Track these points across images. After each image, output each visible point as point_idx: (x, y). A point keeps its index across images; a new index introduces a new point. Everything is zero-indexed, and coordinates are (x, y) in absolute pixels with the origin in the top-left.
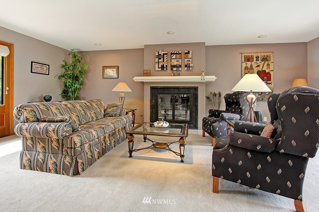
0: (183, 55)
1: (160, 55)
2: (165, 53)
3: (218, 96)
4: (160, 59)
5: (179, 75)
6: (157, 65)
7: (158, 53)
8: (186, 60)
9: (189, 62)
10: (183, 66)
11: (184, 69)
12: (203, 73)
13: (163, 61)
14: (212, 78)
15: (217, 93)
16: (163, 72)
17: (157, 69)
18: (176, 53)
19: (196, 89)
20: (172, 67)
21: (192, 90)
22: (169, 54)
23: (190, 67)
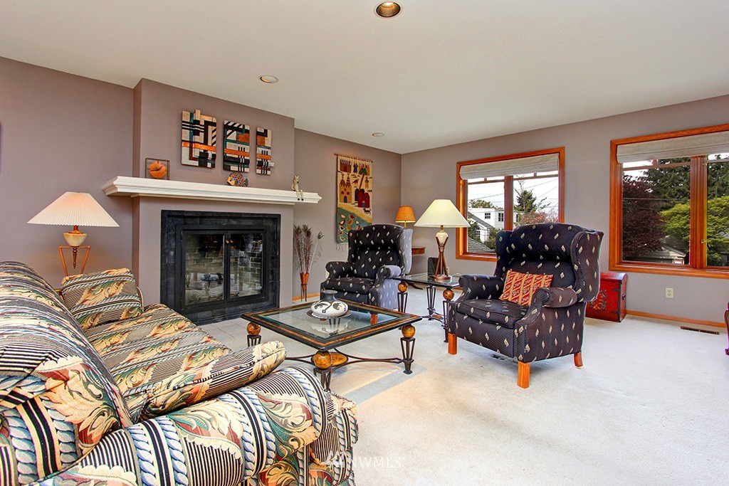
0: (252, 136)
1: (197, 122)
2: (210, 119)
4: (196, 133)
6: (186, 151)
7: (192, 115)
8: (260, 150)
9: (265, 157)
10: (253, 163)
11: (251, 172)
12: (297, 185)
13: (206, 142)
16: (202, 172)
17: (186, 160)
18: (238, 129)
19: (276, 219)
20: (228, 161)
21: (268, 222)
22: (220, 128)
23: (267, 168)
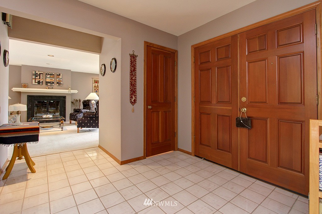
0: (55, 76)
1: (37, 74)
2: (41, 73)
3: (79, 101)
4: (37, 76)
5: (52, 88)
6: (34, 81)
7: (35, 72)
8: (58, 79)
9: (60, 81)
10: (55, 83)
11: (55, 85)
12: (70, 89)
13: (40, 78)
14: (75, 91)
15: (78, 99)
16: (39, 86)
17: (34, 83)
18: (50, 74)
19: (65, 97)
20: (47, 83)
21: (61, 98)
22: (44, 75)
23: (60, 84)
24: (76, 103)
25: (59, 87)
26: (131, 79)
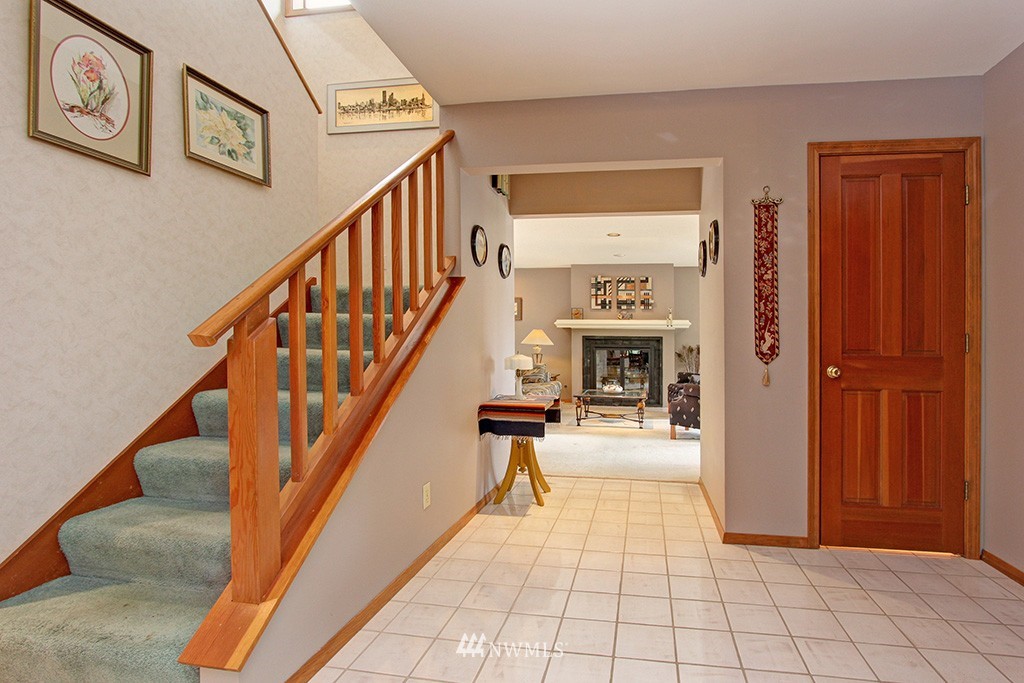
0: (638, 283)
1: (599, 283)
2: (607, 279)
3: (695, 352)
4: (599, 289)
5: (631, 317)
6: (593, 300)
7: (596, 279)
8: (642, 293)
9: (647, 297)
10: (638, 302)
11: (638, 309)
12: (670, 316)
13: (605, 294)
14: (685, 324)
15: (694, 347)
16: (604, 312)
17: (594, 306)
18: (627, 282)
19: (659, 340)
20: (620, 303)
21: (652, 343)
22: (614, 283)
23: (649, 305)
24: (688, 356)
25: (647, 313)
26: (760, 279)
